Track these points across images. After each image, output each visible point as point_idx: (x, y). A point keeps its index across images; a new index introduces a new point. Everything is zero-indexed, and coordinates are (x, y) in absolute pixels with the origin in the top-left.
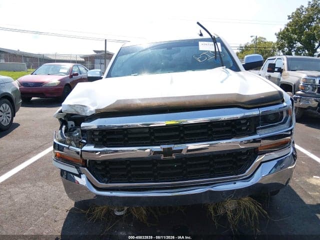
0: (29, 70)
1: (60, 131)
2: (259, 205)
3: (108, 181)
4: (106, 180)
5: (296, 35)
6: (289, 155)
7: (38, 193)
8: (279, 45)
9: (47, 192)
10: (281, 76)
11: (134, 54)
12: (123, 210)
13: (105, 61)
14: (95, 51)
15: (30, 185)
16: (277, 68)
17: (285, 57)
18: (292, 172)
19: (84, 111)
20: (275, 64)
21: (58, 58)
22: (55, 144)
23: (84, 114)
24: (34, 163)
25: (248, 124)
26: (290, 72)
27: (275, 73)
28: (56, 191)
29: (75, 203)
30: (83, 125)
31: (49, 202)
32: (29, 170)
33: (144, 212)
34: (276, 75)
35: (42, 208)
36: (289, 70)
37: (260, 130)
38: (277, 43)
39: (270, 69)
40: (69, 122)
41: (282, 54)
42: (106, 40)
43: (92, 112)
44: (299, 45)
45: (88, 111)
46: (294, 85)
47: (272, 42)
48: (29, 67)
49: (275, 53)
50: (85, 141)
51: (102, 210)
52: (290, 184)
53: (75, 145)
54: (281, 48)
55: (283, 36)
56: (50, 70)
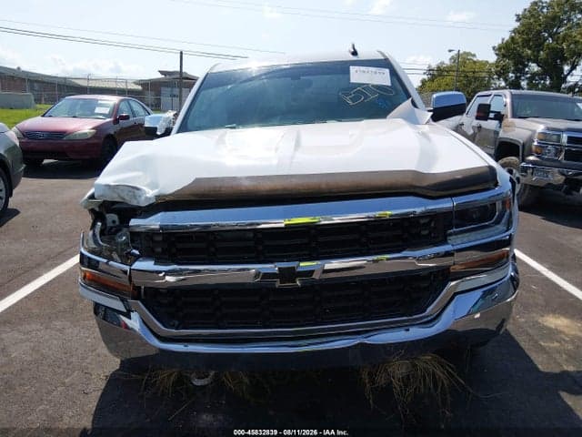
0: (38, 106)
1: (91, 233)
2: (450, 367)
3: (179, 325)
4: (177, 323)
5: (529, 49)
6: (506, 279)
7: (55, 342)
8: (499, 69)
9: (70, 341)
10: (500, 127)
11: (229, 87)
12: (207, 377)
13: (181, 92)
14: (162, 72)
15: (38, 327)
16: (492, 112)
17: (507, 92)
18: (511, 307)
19: (135, 197)
20: (489, 106)
21: (92, 84)
22: (82, 255)
23: (134, 203)
24: (47, 284)
25: (432, 225)
26: (517, 121)
27: (489, 121)
28: (88, 338)
29: (122, 361)
30: (133, 222)
31: (73, 359)
32: (39, 298)
33: (246, 380)
34: (491, 124)
35: (61, 370)
36: (514, 116)
37: (454, 237)
38: (497, 64)
39: (482, 114)
40: (107, 215)
41: (503, 84)
42: (181, 53)
43: (150, 198)
44: (534, 67)
45: (143, 198)
46: (524, 145)
47: (487, 62)
48: (38, 101)
49: (492, 81)
50: (137, 252)
51: (171, 375)
52: (509, 327)
53: (118, 259)
54: (502, 73)
55: (505, 50)
56: (78, 107)
